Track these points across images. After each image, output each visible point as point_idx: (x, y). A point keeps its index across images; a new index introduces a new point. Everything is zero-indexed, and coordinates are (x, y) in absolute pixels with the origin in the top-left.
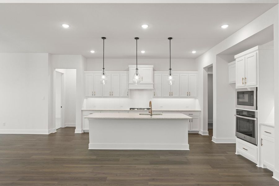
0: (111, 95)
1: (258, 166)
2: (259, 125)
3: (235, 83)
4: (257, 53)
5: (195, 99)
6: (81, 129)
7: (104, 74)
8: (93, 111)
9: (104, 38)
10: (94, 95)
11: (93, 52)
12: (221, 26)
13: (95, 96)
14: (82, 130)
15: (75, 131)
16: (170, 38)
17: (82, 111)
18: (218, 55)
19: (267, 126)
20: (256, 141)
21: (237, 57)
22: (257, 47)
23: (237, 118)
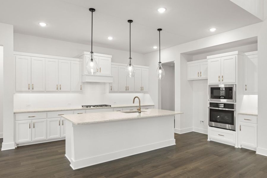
0: (59, 89)
1: (236, 147)
2: (238, 114)
3: (207, 79)
4: (236, 57)
5: (144, 93)
6: (13, 143)
7: (92, 60)
8: (35, 112)
9: (92, 10)
10: (31, 89)
11: (43, 25)
12: (209, 29)
13: (34, 90)
14: (15, 143)
15: (1, 147)
16: (160, 30)
17: (14, 113)
18: (181, 54)
19: (246, 114)
20: (235, 127)
21: (211, 58)
22: (237, 52)
23: (211, 109)
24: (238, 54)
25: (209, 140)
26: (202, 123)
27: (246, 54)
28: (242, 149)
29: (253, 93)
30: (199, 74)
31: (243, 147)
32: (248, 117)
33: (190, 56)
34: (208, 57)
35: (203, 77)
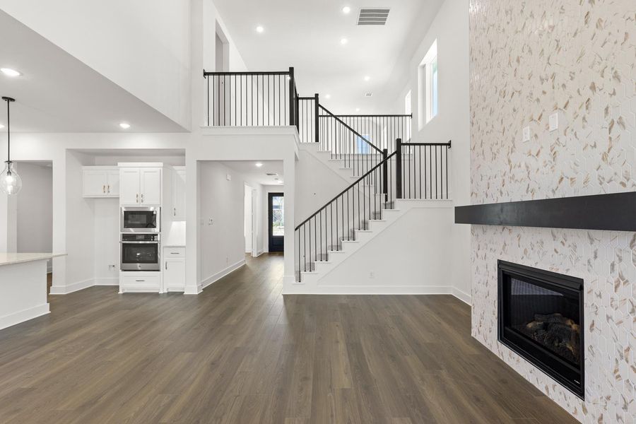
1: (161, 292)
2: (163, 248)
3: (118, 198)
4: (160, 170)
18: (68, 150)
19: (173, 247)
20: (159, 267)
21: (124, 166)
22: (161, 164)
23: (124, 245)
24: (163, 167)
25: (121, 292)
26: (112, 268)
27: (176, 168)
28: (168, 293)
29: (180, 220)
30: (106, 188)
31: (170, 291)
32: (175, 250)
33: (89, 158)
34: (120, 164)
35: (112, 194)
